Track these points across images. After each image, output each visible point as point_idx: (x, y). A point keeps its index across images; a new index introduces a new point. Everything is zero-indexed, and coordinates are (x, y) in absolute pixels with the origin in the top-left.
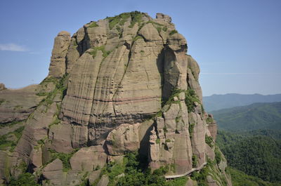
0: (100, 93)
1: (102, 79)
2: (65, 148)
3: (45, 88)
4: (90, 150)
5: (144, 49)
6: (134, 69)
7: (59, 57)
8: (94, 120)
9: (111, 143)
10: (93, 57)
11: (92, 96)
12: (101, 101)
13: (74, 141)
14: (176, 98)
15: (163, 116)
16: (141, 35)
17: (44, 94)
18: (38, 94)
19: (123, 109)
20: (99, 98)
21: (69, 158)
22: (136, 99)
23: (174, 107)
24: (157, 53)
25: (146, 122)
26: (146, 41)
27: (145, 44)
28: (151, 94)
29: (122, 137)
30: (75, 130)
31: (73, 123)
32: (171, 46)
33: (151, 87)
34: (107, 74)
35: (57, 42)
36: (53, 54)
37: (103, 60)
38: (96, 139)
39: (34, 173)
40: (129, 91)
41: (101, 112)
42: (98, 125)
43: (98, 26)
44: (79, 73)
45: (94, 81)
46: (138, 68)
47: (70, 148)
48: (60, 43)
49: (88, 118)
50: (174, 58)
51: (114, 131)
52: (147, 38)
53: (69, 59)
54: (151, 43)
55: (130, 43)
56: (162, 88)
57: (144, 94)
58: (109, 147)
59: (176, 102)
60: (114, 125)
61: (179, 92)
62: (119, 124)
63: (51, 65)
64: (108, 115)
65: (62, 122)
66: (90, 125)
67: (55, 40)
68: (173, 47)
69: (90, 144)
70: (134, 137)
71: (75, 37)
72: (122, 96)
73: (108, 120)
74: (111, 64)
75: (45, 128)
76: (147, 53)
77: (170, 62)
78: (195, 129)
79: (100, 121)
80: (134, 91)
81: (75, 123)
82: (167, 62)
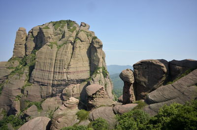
0: (58, 69)
1: (59, 61)
2: (37, 99)
3: (13, 64)
4: (52, 99)
5: (81, 46)
6: (76, 56)
7: (20, 45)
8: (56, 83)
9: (65, 95)
10: (51, 48)
11: (53, 70)
12: (59, 73)
13: (43, 95)
14: (98, 71)
15: (93, 80)
16: (78, 38)
17: (12, 68)
18: (8, 68)
19: (72, 77)
20: (58, 71)
21: (40, 104)
22: (78, 72)
23: (98, 76)
24: (87, 48)
25: (83, 83)
26: (81, 41)
27: (81, 43)
28: (85, 69)
29: (71, 91)
30: (43, 89)
31: (42, 85)
32: (95, 45)
33: (84, 65)
34: (62, 58)
35: (18, 34)
36: (16, 42)
37: (58, 50)
38: (56, 93)
39: (16, 115)
40: (74, 68)
41: (60, 78)
42: (58, 85)
43: (49, 28)
44: (43, 57)
45: (54, 62)
46: (78, 56)
47: (40, 98)
48: (21, 36)
49: (52, 82)
50: (96, 52)
51: (66, 88)
52: (82, 40)
53: (28, 46)
54: (84, 43)
55: (73, 42)
56: (90, 66)
57: (82, 69)
58: (64, 97)
59: (99, 73)
60: (67, 85)
61: (99, 68)
62: (69, 85)
63: (14, 49)
64: (64, 80)
65: (33, 84)
66: (53, 85)
67: (17, 33)
68: (96, 46)
69: (52, 96)
70: (77, 91)
71: (32, 32)
72: (71, 70)
73: (64, 83)
74: (64, 53)
75: (19, 89)
76: (82, 48)
77: (94, 53)
78: (107, 86)
79: (59, 83)
80: (77, 67)
81: (43, 85)
82: (92, 53)
